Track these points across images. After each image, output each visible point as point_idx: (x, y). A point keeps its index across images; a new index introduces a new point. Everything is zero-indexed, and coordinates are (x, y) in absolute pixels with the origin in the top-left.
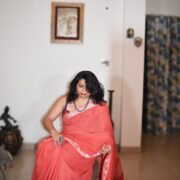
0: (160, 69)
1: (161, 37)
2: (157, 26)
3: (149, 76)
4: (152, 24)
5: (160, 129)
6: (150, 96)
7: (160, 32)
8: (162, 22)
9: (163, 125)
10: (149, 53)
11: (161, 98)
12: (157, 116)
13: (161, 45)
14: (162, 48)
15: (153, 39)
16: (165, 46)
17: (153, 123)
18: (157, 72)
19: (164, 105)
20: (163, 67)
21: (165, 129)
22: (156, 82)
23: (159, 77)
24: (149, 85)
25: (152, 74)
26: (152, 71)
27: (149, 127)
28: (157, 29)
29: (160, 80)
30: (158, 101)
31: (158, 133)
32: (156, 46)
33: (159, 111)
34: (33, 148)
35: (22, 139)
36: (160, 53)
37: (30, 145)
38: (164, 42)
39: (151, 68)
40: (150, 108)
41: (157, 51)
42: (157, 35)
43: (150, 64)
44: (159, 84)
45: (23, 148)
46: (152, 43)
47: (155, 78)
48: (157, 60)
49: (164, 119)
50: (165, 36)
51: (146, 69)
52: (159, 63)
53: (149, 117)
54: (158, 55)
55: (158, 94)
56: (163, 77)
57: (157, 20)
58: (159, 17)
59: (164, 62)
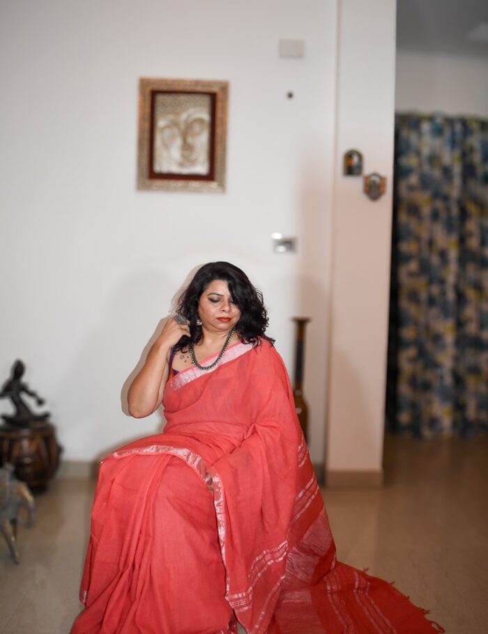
0: (435, 260)
1: (437, 173)
2: (427, 143)
3: (404, 279)
4: (413, 138)
5: (434, 422)
6: (408, 333)
7: (433, 159)
8: (438, 131)
9: (441, 411)
10: (403, 217)
11: (437, 338)
12: (426, 387)
13: (437, 195)
14: (439, 204)
15: (414, 179)
16: (446, 198)
17: (414, 406)
18: (425, 268)
19: (446, 359)
20: (443, 255)
21: (446, 422)
22: (423, 295)
23: (430, 282)
24: (404, 303)
25: (411, 275)
26: (413, 266)
27: (404, 417)
28: (426, 151)
29: (435, 290)
30: (429, 346)
31: (427, 433)
32: (423, 199)
33: (429, 376)
34: (86, 473)
35: (60, 450)
36: (435, 216)
37: (79, 464)
38: (445, 189)
39: (408, 258)
40: (406, 365)
41: (426, 211)
42: (426, 168)
43: (407, 247)
44: (431, 302)
45: (61, 474)
46: (411, 188)
47: (420, 284)
48: (425, 235)
49: (445, 397)
50: (447, 171)
51: (397, 259)
52: (431, 243)
53: (404, 389)
54: (427, 222)
55: (427, 328)
56: (442, 282)
57: (426, 127)
58: (431, 119)
59: (445, 240)
